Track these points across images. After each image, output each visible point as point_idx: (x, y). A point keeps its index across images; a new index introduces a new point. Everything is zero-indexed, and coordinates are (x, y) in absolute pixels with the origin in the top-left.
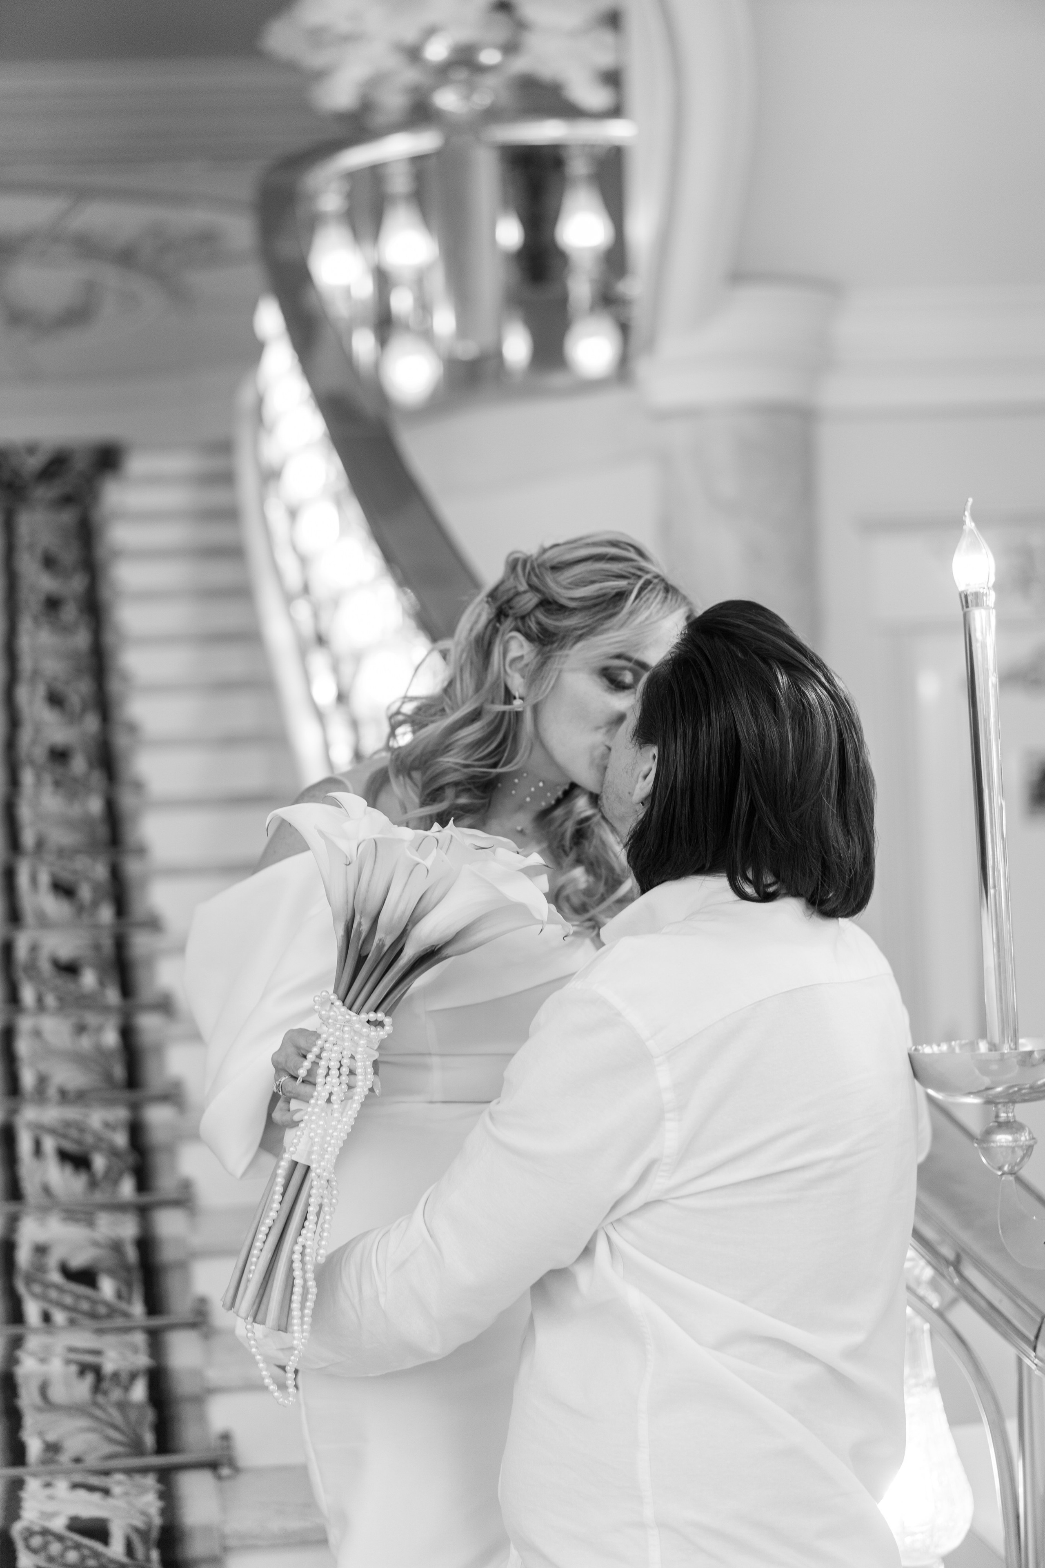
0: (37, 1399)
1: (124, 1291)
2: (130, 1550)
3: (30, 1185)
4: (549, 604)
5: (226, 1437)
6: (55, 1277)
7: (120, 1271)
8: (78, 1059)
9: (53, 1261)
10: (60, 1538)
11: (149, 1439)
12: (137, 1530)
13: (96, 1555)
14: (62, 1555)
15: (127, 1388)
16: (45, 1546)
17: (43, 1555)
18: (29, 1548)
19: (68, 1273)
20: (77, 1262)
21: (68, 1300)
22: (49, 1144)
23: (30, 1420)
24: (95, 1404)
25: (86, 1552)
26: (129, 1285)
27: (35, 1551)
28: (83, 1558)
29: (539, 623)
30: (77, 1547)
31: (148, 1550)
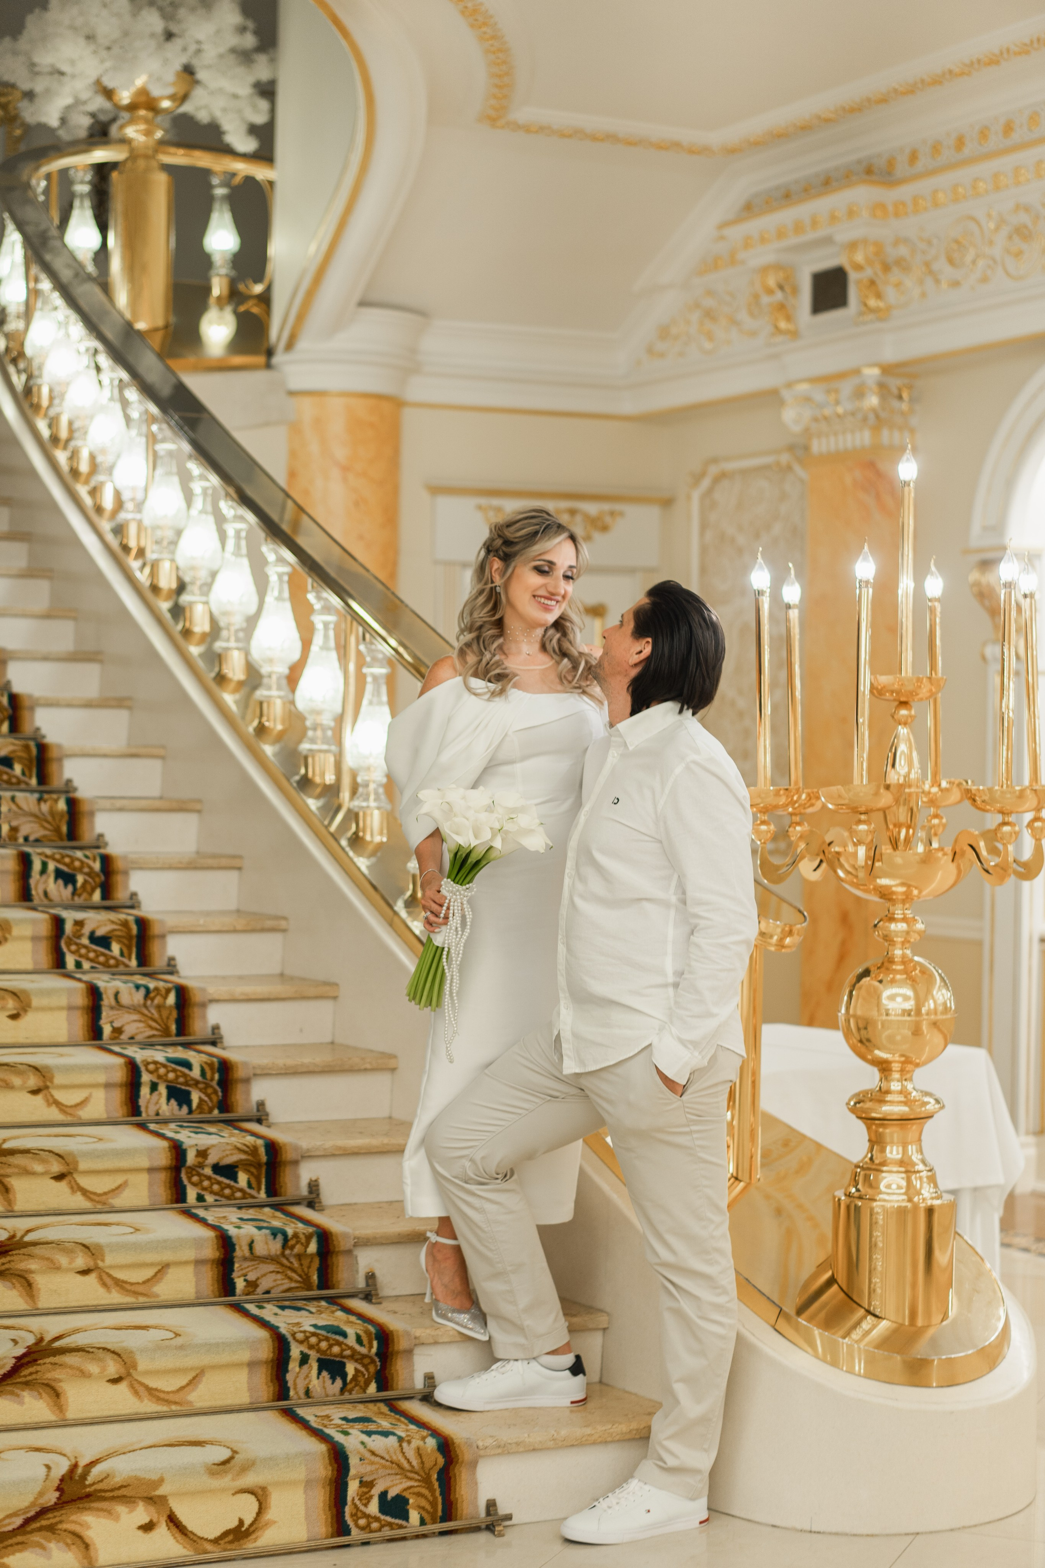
0: (113, 1002)
1: (125, 951)
2: (203, 1073)
3: (37, 892)
4: (507, 543)
5: (216, 1028)
6: (85, 941)
7: (126, 940)
8: (38, 818)
9: (86, 931)
10: (164, 1066)
11: (173, 1028)
12: (206, 1063)
13: (185, 1075)
14: (166, 1075)
15: (165, 997)
16: (157, 1069)
17: (155, 1074)
18: (147, 1070)
19: (93, 938)
20: (100, 932)
21: (92, 955)
22: (51, 866)
23: (105, 1014)
24: (145, 1006)
25: (179, 1073)
26: (129, 948)
27: (151, 1072)
28: (177, 1077)
29: (503, 552)
30: (174, 1071)
31: (213, 1074)
